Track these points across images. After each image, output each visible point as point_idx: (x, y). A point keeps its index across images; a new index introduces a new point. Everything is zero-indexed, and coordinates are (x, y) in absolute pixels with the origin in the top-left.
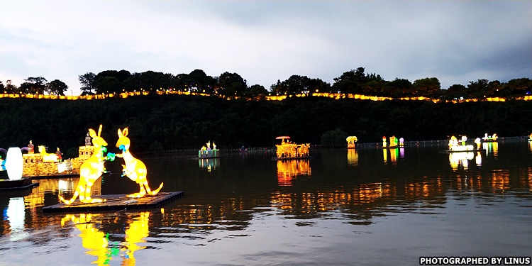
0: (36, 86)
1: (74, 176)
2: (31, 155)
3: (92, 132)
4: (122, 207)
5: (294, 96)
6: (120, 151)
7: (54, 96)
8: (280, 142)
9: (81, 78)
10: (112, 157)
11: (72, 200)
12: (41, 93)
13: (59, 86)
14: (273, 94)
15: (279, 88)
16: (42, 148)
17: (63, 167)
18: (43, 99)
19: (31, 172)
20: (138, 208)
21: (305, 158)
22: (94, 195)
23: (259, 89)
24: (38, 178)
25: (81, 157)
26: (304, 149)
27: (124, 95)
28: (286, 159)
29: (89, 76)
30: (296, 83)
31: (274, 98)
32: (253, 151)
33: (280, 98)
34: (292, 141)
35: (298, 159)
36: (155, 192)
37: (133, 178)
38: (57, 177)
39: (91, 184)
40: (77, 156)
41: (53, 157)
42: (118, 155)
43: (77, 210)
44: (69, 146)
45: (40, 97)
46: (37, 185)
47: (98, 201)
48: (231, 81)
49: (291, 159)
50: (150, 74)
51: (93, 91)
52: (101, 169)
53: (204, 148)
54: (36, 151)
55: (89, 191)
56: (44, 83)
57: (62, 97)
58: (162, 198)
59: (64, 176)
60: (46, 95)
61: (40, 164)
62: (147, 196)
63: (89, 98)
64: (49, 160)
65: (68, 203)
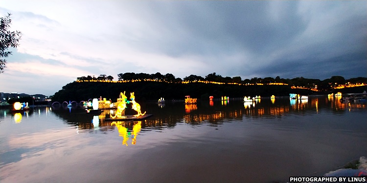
0: (103, 78)
1: (115, 109)
2: (101, 101)
3: (122, 93)
4: (132, 119)
5: (192, 82)
6: (131, 100)
7: (109, 81)
8: (186, 98)
9: (118, 75)
10: (128, 102)
11: (115, 117)
12: (105, 80)
13: (110, 78)
14: (184, 81)
15: (186, 79)
16: (105, 99)
17: (112, 106)
18: (105, 82)
19: (101, 107)
20: (137, 120)
21: (195, 104)
22: (122, 115)
23: (179, 79)
24: (103, 109)
25: (118, 102)
26: (195, 100)
27: (133, 81)
28: (188, 104)
29: (121, 74)
30: (192, 77)
31: (184, 83)
32: (177, 101)
33: (187, 83)
34: (191, 97)
36: (143, 115)
37: (135, 109)
38: (110, 109)
39: (121, 111)
40: (116, 102)
41: (109, 102)
42: (131, 102)
43: (116, 120)
44: (114, 98)
45: (104, 81)
46: (103, 111)
47: (124, 117)
48: (170, 77)
49: (190, 104)
50: (142, 74)
51: (122, 80)
52: (125, 107)
53: (160, 100)
54: (103, 100)
55: (121, 114)
56: (106, 77)
57: (112, 82)
58: (145, 117)
59: (112, 109)
60: (106, 81)
61: (104, 105)
62: (140, 116)
63: (121, 82)
64: (107, 103)
65: (113, 118)
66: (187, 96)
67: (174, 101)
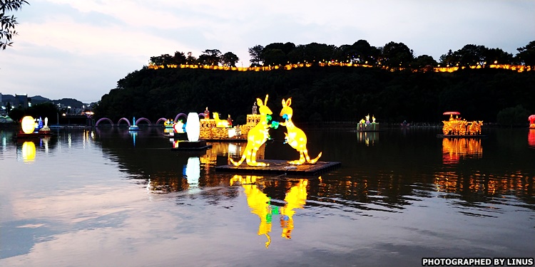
0: (211, 57)
1: (241, 141)
3: (259, 101)
4: (283, 172)
5: (468, 67)
7: (227, 67)
8: (447, 118)
9: (251, 51)
10: (276, 125)
11: (240, 162)
12: (216, 64)
13: (231, 58)
14: (443, 65)
15: (450, 59)
16: (216, 115)
17: (232, 133)
18: (218, 70)
19: (206, 136)
20: (297, 175)
21: (476, 137)
22: (259, 159)
23: (427, 60)
24: (212, 141)
25: (248, 124)
26: (475, 126)
27: (289, 67)
28: (453, 136)
29: (257, 49)
30: (470, 53)
31: (443, 70)
32: (416, 126)
33: (451, 70)
34: (462, 117)
35: (468, 137)
36: (314, 161)
37: (294, 145)
38: (227, 141)
39: (256, 149)
40: (245, 123)
41: (225, 123)
42: (282, 124)
43: (244, 172)
44: (239, 115)
45: (215, 68)
46: (211, 147)
47: (262, 165)
48: (397, 51)
49: (459, 137)
50: (314, 46)
51: (261, 63)
52: (266, 136)
53: (363, 121)
55: (254, 154)
56: (219, 55)
57: (234, 69)
58: (320, 167)
59: (233, 141)
60: (220, 66)
61: (214, 129)
62: (306, 163)
63: (257, 69)
64: (222, 125)
65: (237, 164)
66: (451, 113)
67: (406, 126)
